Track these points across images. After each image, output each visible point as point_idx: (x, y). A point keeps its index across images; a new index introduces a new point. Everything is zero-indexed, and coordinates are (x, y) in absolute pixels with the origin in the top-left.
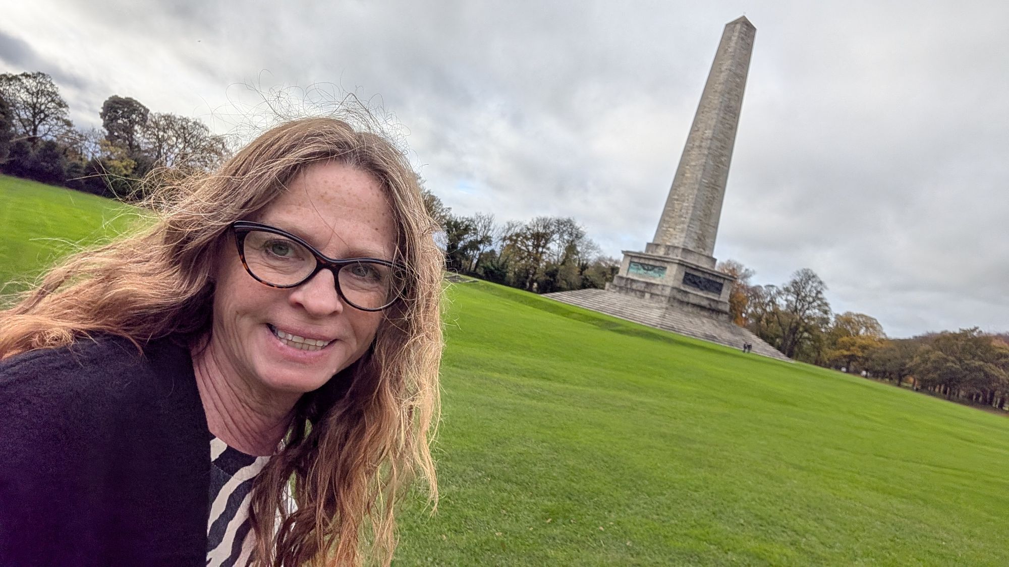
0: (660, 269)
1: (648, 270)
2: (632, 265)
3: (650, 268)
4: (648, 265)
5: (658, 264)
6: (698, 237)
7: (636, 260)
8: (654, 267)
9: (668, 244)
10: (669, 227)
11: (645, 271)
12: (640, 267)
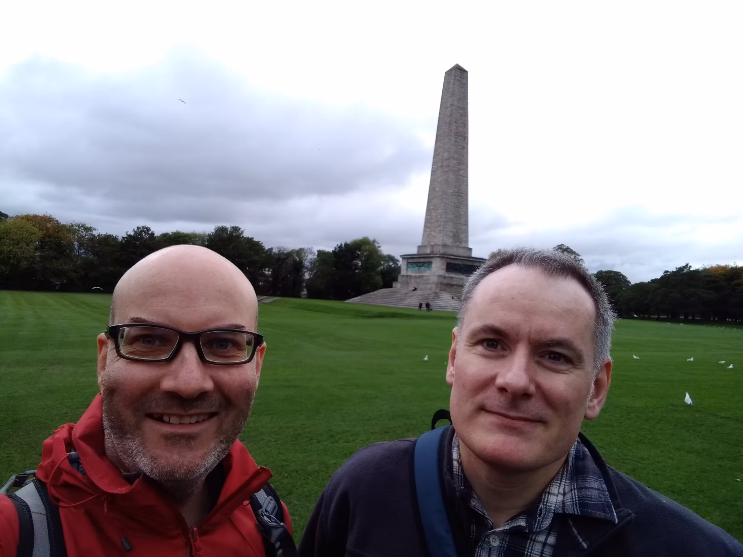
0: (428, 264)
1: (420, 266)
2: (409, 265)
3: (421, 264)
4: (420, 262)
5: (426, 260)
6: (453, 234)
7: (411, 261)
8: (424, 263)
9: (432, 244)
10: (431, 231)
11: (419, 268)
12: (414, 265)
